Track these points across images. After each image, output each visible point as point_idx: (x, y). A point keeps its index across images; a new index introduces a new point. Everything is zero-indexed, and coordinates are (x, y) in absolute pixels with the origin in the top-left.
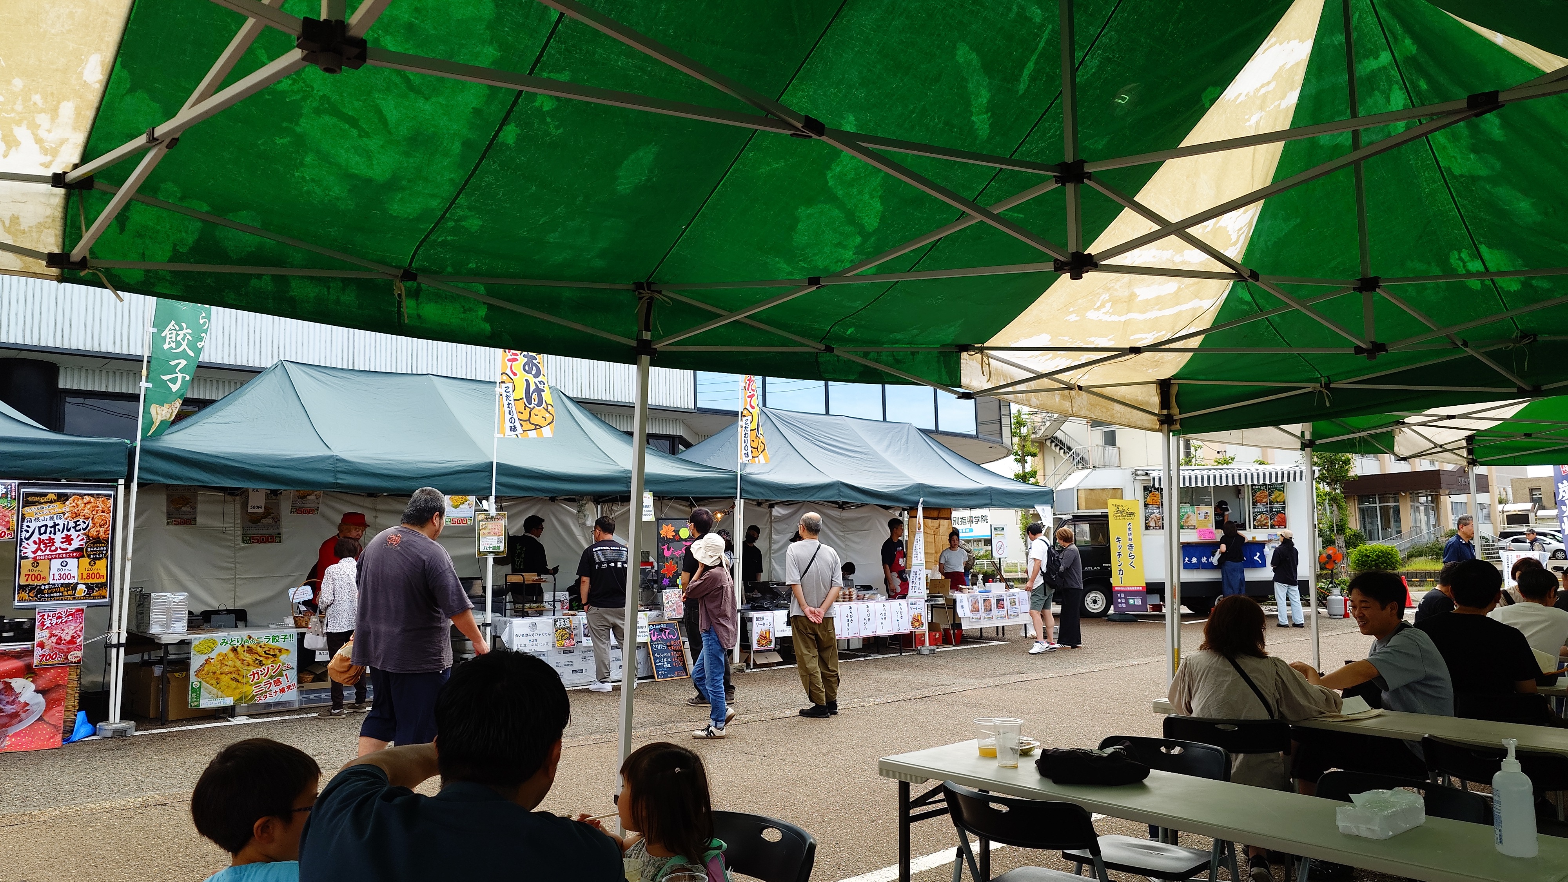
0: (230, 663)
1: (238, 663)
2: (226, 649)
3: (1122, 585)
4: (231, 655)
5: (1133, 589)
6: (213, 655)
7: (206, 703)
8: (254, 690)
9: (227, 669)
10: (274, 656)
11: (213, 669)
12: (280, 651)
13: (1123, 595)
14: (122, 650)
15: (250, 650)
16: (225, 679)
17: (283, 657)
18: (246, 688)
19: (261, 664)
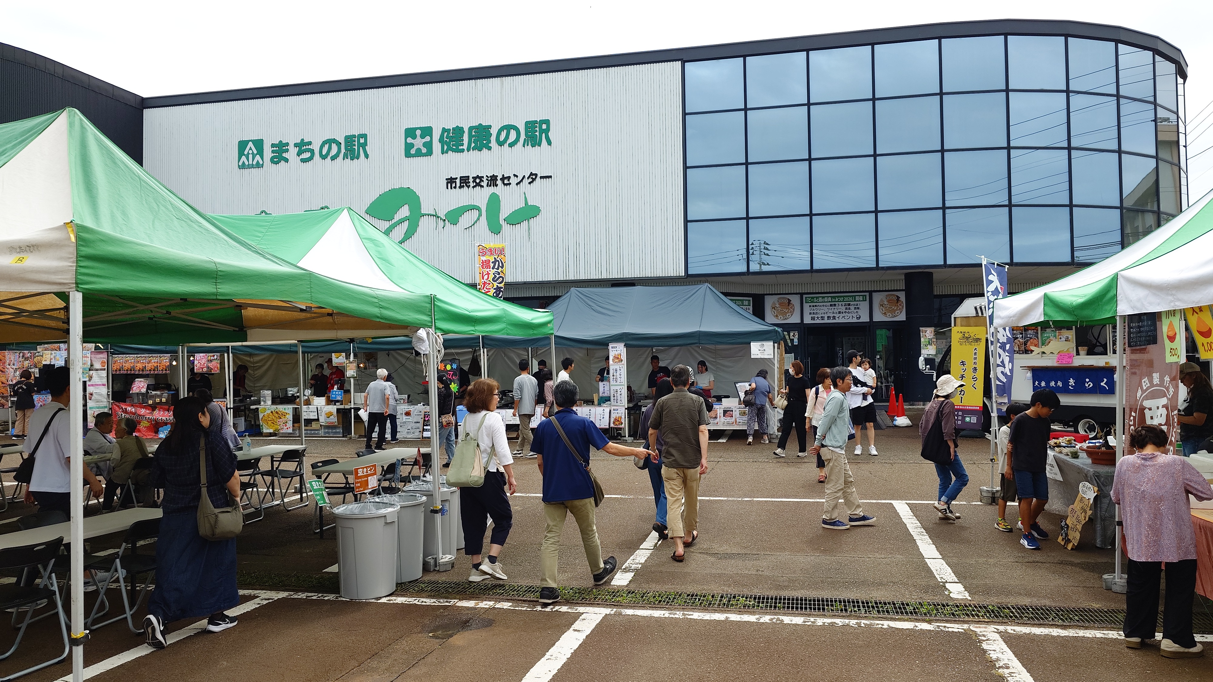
0: (271, 417)
1: (274, 417)
2: (269, 412)
3: (961, 404)
4: (271, 414)
5: (972, 408)
6: (265, 414)
7: (265, 431)
8: (279, 427)
9: (270, 419)
10: (285, 415)
11: (266, 419)
12: (286, 413)
13: (960, 413)
14: (232, 410)
15: (277, 413)
16: (270, 422)
17: (287, 416)
18: (277, 427)
19: (280, 418)
